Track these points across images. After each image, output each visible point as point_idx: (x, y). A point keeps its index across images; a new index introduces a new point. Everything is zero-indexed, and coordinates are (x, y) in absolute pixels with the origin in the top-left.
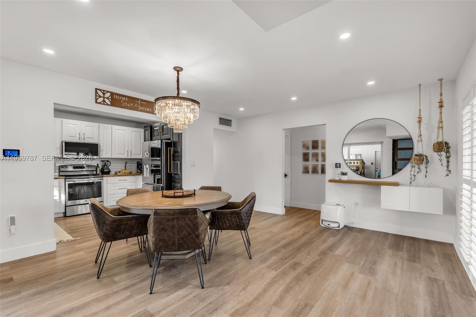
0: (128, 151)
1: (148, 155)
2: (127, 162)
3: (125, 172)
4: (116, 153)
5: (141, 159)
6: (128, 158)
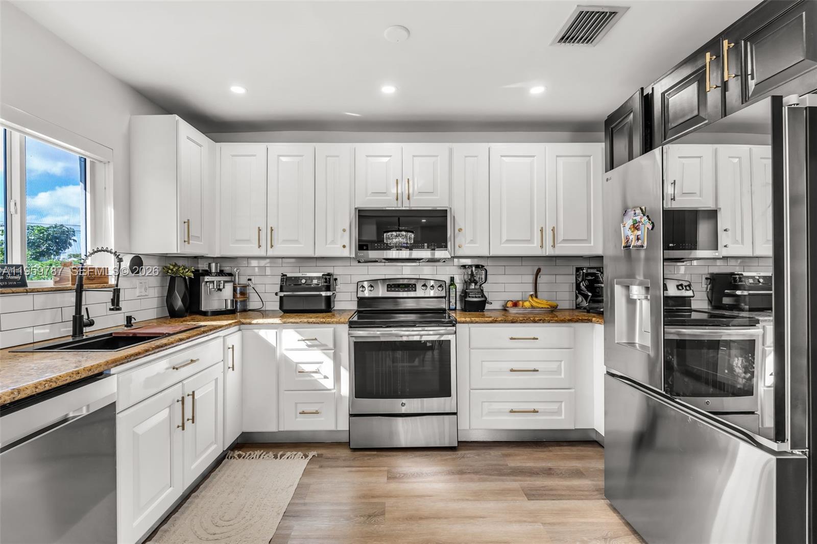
0: (541, 231)
1: (643, 232)
2: (539, 270)
3: (532, 307)
4: (504, 238)
5: (600, 258)
6: (544, 254)
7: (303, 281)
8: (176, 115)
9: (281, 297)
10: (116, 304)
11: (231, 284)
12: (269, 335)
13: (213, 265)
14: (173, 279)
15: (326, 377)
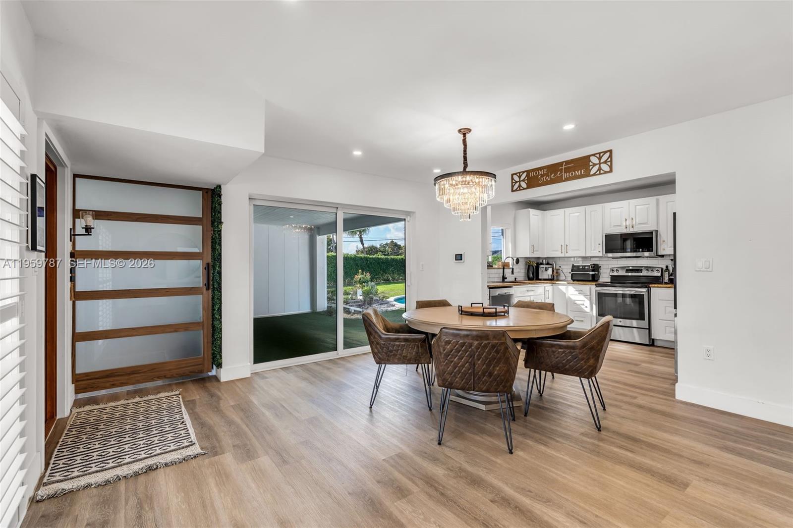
7: (581, 267)
8: (529, 209)
9: (572, 275)
10: (513, 273)
11: (551, 269)
12: (563, 288)
13: (544, 261)
14: (529, 266)
15: (586, 307)
